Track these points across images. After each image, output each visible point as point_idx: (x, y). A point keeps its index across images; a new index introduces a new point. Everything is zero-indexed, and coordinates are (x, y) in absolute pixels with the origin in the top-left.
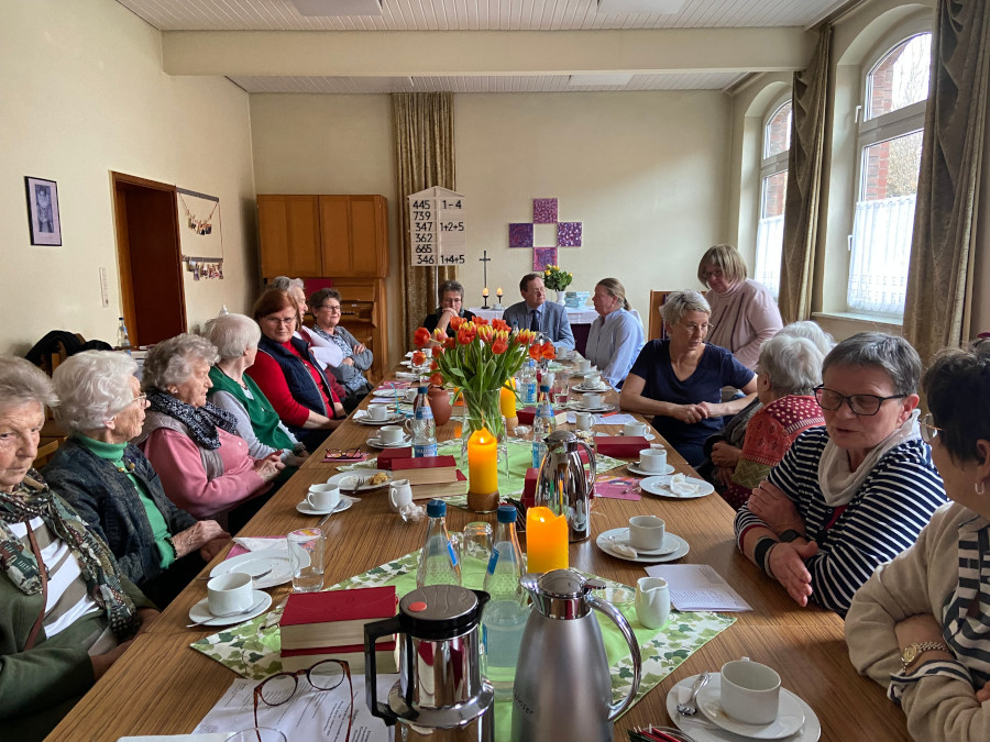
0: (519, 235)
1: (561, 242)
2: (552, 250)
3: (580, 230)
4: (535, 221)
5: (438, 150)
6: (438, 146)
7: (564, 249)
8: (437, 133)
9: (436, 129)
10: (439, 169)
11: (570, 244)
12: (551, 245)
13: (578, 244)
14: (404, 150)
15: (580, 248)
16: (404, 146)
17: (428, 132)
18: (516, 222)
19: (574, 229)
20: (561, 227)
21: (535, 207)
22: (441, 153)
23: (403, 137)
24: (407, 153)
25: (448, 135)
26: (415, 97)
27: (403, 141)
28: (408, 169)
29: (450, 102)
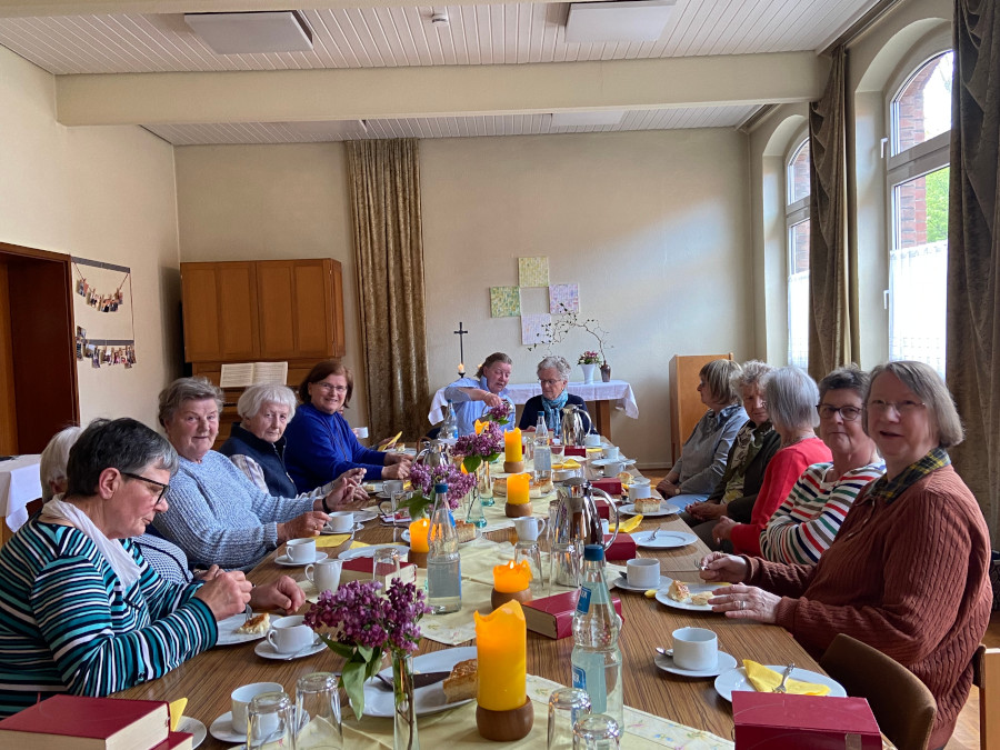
5: (401, 205)
6: (401, 200)
8: (399, 185)
9: (398, 180)
10: (402, 227)
14: (361, 205)
16: (360, 201)
17: (389, 184)
22: (405, 208)
23: (360, 191)
24: (364, 208)
25: (412, 187)
26: (373, 145)
27: (360, 196)
28: (365, 228)
29: (414, 149)
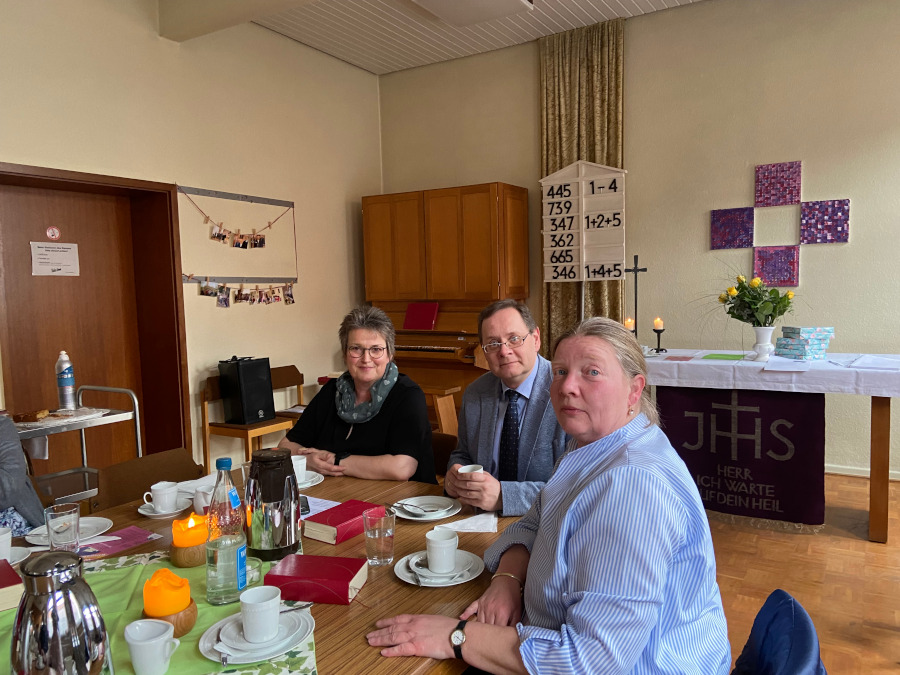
0: (729, 228)
1: (808, 235)
2: (790, 253)
3: (846, 213)
4: (757, 204)
5: (598, 109)
6: (598, 102)
7: (813, 248)
8: (597, 84)
9: (596, 77)
10: (598, 138)
11: (824, 240)
12: (788, 240)
13: (842, 237)
14: (550, 117)
15: (845, 245)
16: (550, 111)
17: (584, 84)
18: (723, 208)
19: (834, 213)
20: (808, 209)
21: (757, 181)
22: (602, 112)
23: (550, 99)
24: (554, 120)
25: (613, 84)
26: (568, 37)
27: (550, 105)
28: (555, 144)
29: (617, 33)
